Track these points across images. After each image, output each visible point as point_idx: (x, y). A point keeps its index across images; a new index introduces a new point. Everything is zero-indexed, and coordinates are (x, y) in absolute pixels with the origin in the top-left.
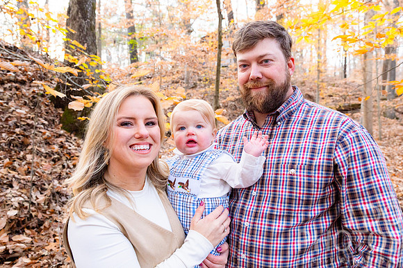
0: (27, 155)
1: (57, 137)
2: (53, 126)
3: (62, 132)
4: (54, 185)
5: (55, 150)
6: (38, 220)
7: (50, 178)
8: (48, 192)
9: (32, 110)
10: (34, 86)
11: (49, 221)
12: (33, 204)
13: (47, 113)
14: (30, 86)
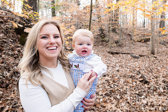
0: (2, 55)
1: (17, 47)
2: (15, 43)
3: (19, 45)
4: (14, 69)
5: (16, 53)
6: (6, 84)
7: (13, 65)
8: (12, 72)
9: (5, 35)
10: (7, 24)
11: (11, 84)
12: (4, 77)
13: (13, 36)
14: (5, 24)
